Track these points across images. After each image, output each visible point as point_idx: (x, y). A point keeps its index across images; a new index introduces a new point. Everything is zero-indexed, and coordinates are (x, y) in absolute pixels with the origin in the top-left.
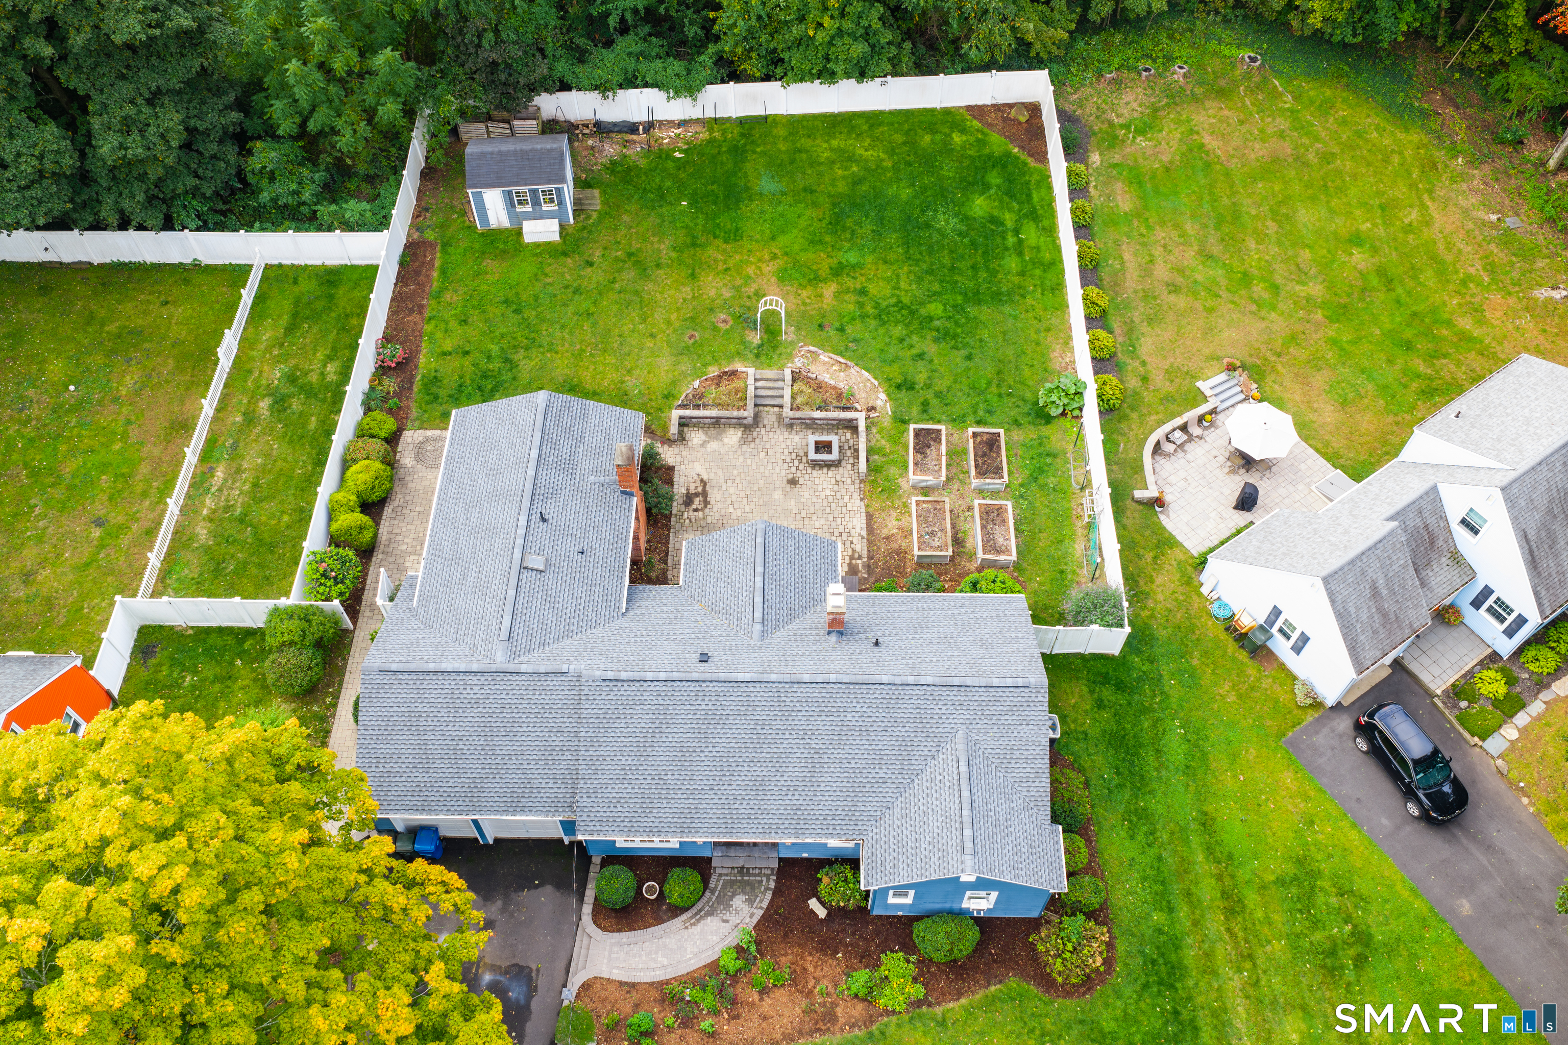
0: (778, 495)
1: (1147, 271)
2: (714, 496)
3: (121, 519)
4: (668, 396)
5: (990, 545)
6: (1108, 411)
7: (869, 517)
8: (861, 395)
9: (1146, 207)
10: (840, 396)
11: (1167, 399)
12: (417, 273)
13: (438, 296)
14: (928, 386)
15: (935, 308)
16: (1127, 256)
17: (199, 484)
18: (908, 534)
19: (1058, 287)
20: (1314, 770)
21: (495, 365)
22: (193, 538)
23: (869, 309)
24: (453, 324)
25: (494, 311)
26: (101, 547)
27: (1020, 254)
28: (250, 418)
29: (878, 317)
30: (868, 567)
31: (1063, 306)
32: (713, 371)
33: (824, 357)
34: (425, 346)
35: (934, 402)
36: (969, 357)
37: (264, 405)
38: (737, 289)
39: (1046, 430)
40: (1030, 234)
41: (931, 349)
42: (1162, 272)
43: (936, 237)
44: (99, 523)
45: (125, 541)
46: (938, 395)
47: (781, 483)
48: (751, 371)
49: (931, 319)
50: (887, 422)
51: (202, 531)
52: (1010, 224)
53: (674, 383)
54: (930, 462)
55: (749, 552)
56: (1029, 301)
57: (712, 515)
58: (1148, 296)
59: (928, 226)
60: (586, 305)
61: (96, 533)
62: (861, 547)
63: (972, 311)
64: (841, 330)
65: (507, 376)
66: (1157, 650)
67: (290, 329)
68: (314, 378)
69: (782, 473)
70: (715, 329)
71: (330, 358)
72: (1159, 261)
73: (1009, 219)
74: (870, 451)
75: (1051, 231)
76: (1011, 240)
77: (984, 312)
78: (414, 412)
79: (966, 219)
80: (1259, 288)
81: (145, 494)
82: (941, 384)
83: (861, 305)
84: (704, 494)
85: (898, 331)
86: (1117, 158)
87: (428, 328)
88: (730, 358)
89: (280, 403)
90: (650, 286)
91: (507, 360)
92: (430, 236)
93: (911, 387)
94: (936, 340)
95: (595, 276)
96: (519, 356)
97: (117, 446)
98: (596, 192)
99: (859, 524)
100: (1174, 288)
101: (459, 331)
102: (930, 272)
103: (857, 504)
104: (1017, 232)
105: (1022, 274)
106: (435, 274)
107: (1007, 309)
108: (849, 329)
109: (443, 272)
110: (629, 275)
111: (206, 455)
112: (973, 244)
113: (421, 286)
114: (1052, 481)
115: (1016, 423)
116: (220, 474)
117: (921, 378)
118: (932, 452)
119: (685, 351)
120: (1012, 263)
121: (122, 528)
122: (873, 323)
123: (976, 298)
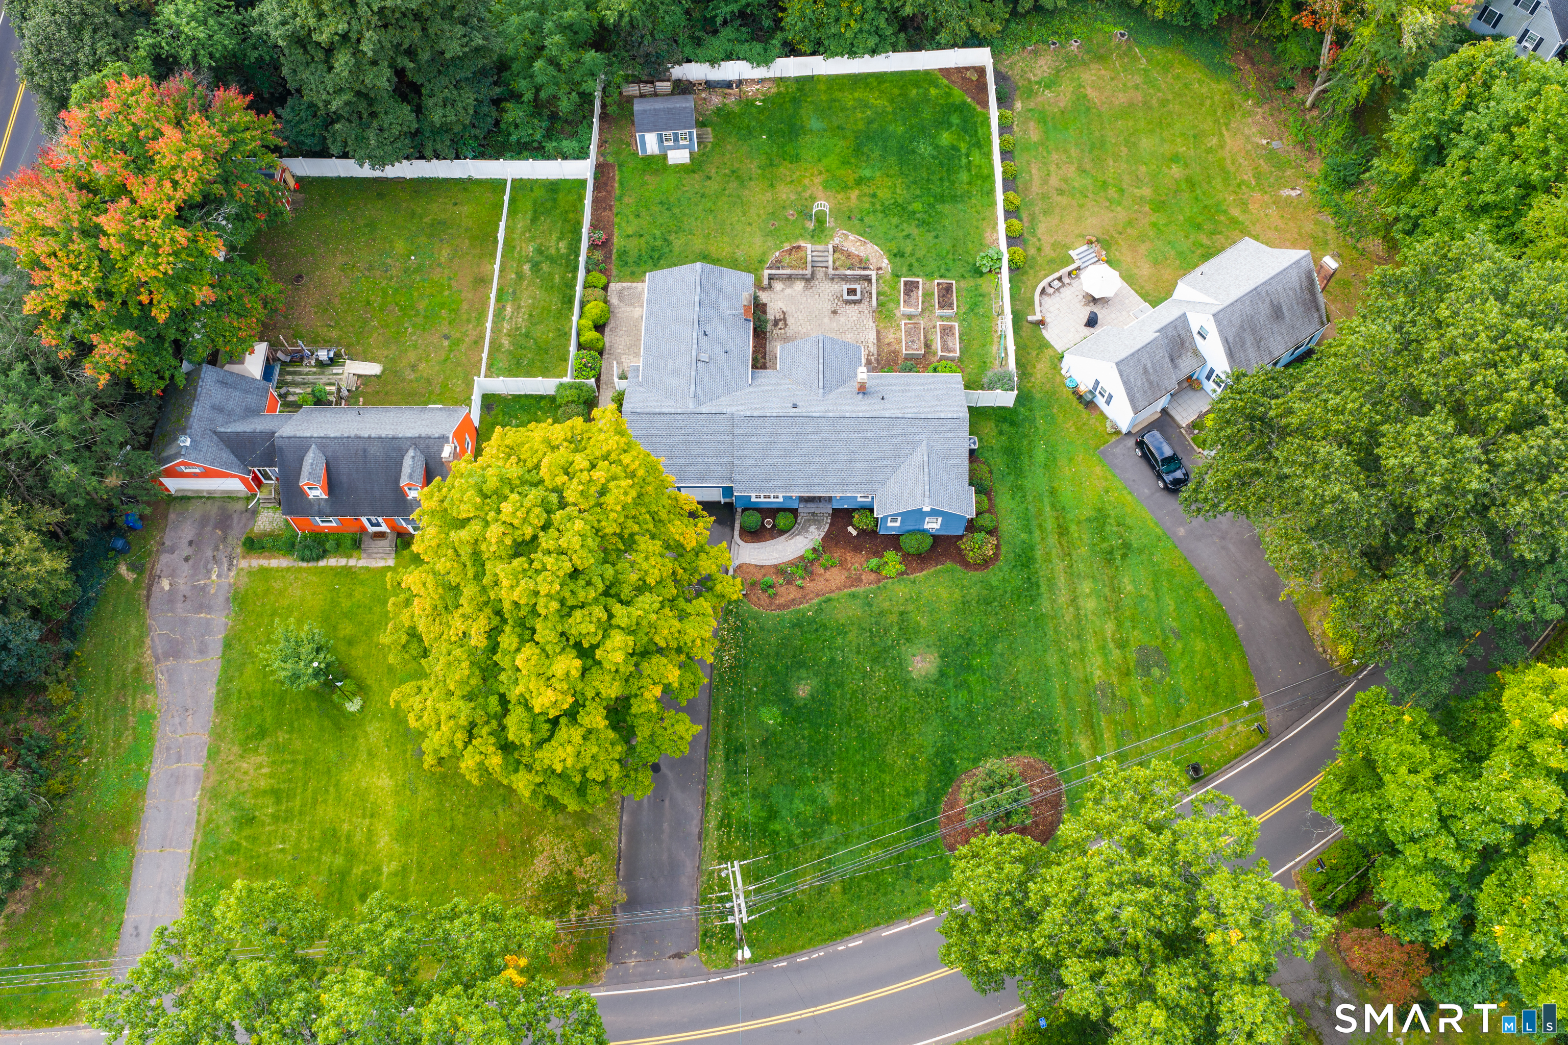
0: (826, 320)
1: (1045, 182)
2: (790, 321)
3: (458, 335)
4: (761, 262)
5: (945, 348)
6: (1015, 269)
7: (878, 332)
8: (873, 260)
9: (1047, 139)
10: (861, 261)
11: (1051, 261)
12: (606, 184)
13: (620, 199)
14: (912, 255)
15: (917, 206)
16: (1034, 171)
17: (499, 315)
18: (899, 342)
19: (991, 192)
20: (1112, 466)
21: (659, 243)
22: (501, 346)
23: (878, 207)
24: (631, 218)
25: (656, 209)
26: (451, 351)
27: (969, 170)
28: (520, 276)
29: (883, 211)
30: (877, 360)
31: (994, 204)
32: (787, 246)
33: (851, 237)
34: (616, 231)
35: (916, 264)
36: (937, 237)
37: (527, 267)
38: (798, 194)
39: (980, 281)
40: (976, 157)
41: (915, 232)
42: (1054, 181)
43: (919, 159)
44: (446, 337)
45: (463, 347)
46: (918, 260)
47: (828, 313)
48: (809, 246)
49: (914, 213)
50: (888, 276)
51: (505, 342)
52: (964, 151)
53: (764, 253)
54: (913, 301)
55: (815, 351)
56: (973, 201)
57: (790, 331)
58: (1045, 197)
59: (914, 152)
60: (709, 205)
61: (446, 343)
62: (873, 349)
63: (939, 207)
64: (862, 220)
65: (667, 250)
66: (1035, 405)
67: (534, 220)
68: (553, 251)
69: (828, 307)
70: (787, 219)
71: (560, 239)
72: (1053, 174)
73: (963, 147)
74: (878, 294)
75: (988, 155)
76: (964, 161)
77: (946, 208)
78: (615, 272)
79: (937, 147)
80: (1112, 192)
81: (468, 321)
82: (920, 254)
83: (873, 204)
84: (785, 319)
85: (895, 220)
86: (1032, 105)
87: (617, 220)
88: (797, 238)
89: (536, 267)
90: (747, 192)
91: (666, 240)
92: (610, 160)
93: (902, 256)
94: (918, 226)
95: (713, 186)
96: (672, 237)
97: (446, 293)
98: (709, 129)
99: (872, 336)
100: (1061, 192)
101: (635, 222)
102: (915, 182)
103: (871, 325)
104: (967, 156)
105: (970, 183)
106: (617, 185)
107: (960, 206)
108: (866, 220)
109: (621, 184)
110: (733, 185)
111: (499, 299)
112: (941, 164)
113: (609, 192)
114: (982, 311)
115: (963, 277)
116: (509, 309)
117: (908, 250)
118: (914, 295)
119: (769, 234)
120: (964, 176)
121: (458, 342)
122: (880, 215)
123: (941, 199)
